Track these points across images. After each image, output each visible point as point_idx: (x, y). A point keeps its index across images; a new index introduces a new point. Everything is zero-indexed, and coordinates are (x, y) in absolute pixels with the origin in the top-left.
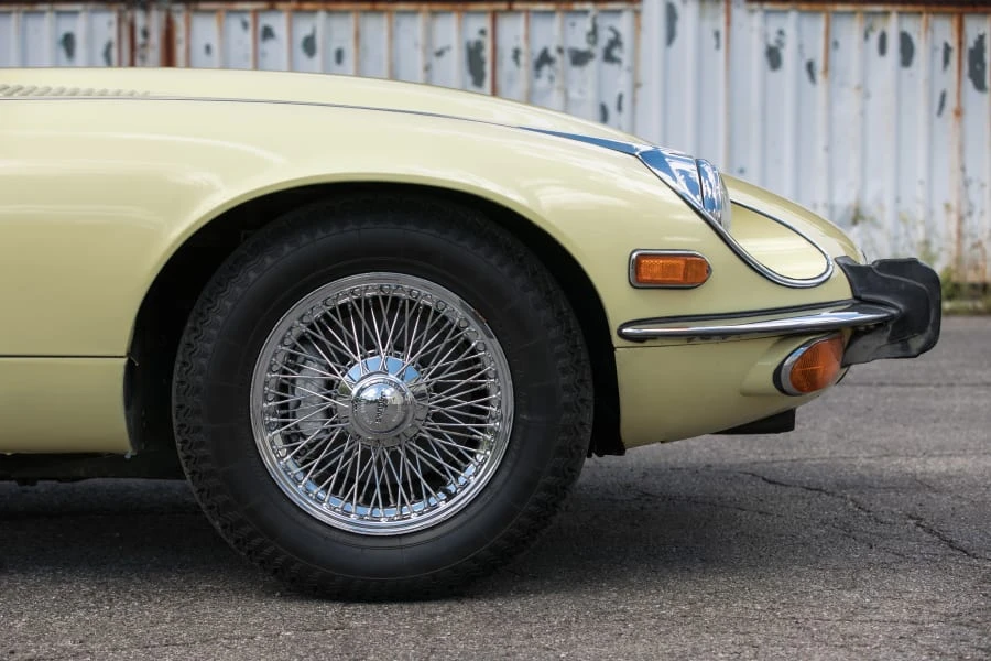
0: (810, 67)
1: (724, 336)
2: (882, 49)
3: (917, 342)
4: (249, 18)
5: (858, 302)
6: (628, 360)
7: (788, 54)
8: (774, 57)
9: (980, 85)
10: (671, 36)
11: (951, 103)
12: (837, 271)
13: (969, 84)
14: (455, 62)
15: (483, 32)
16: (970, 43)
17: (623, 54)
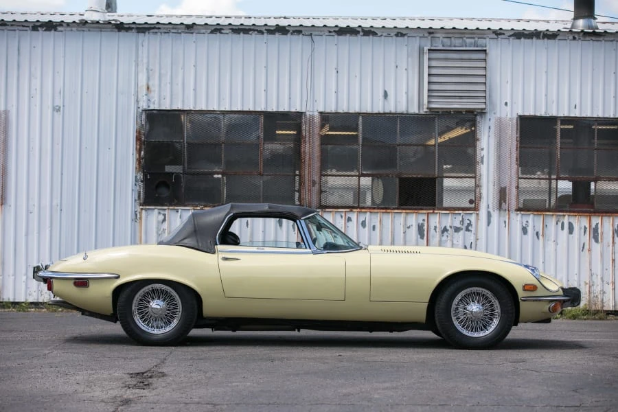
0: (537, 233)
1: (540, 300)
2: (563, 228)
3: (576, 304)
4: (343, 214)
5: (565, 296)
6: (523, 306)
7: (530, 229)
8: (525, 230)
9: (597, 241)
10: (489, 223)
11: (587, 247)
12: (561, 290)
13: (593, 240)
14: (414, 231)
15: (424, 220)
16: (593, 226)
17: (472, 229)
